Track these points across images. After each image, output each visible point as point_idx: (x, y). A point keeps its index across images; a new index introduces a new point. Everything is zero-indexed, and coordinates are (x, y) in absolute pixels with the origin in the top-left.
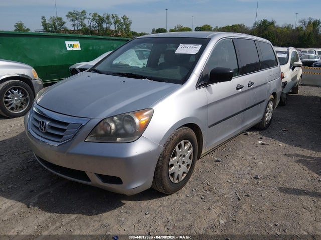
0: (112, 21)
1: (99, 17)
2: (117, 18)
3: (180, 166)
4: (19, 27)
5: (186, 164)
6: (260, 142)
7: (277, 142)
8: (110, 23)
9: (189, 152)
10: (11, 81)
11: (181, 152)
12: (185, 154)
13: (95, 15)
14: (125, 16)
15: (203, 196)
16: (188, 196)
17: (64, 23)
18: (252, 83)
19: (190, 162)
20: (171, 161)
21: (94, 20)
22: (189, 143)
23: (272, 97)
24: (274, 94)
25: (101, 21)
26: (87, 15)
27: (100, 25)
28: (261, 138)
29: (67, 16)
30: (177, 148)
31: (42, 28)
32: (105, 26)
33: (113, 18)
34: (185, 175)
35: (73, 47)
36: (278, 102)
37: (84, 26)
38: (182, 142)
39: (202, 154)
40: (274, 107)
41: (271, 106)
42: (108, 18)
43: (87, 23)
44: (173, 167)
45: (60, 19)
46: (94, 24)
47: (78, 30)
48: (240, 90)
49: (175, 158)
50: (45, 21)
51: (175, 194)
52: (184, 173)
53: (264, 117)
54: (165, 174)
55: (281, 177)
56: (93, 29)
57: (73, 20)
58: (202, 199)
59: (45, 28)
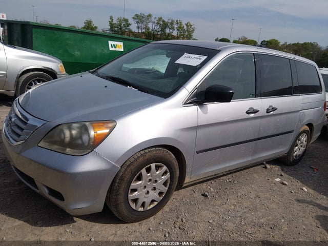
0: (176, 26)
1: (164, 21)
2: (181, 24)
3: (148, 192)
4: (89, 25)
5: (158, 191)
6: (278, 180)
7: (299, 184)
8: (173, 29)
9: (163, 177)
10: (36, 72)
11: (152, 176)
12: (157, 179)
13: (160, 19)
14: (189, 23)
15: (169, 233)
16: (151, 229)
17: (130, 24)
18: (273, 108)
19: (165, 189)
20: (132, 184)
21: (158, 23)
22: (165, 168)
23: (307, 128)
24: (310, 125)
25: (165, 25)
26: (153, 19)
27: (163, 30)
28: (281, 175)
29: (134, 18)
30: (144, 171)
31: (109, 27)
32: (168, 31)
33: (177, 23)
34: (156, 203)
35: (115, 48)
36: (316, 135)
37: (148, 29)
38: (153, 165)
39: (185, 182)
40: (308, 141)
41: (304, 138)
42: (172, 24)
43: (151, 26)
44: (136, 192)
45: (126, 20)
46: (158, 28)
47: (142, 33)
48: (252, 115)
49: (140, 182)
50: (112, 21)
51: (137, 223)
52: (153, 201)
53: (291, 150)
54: (121, 198)
55: (280, 229)
56: (155, 33)
57: (138, 22)
58: (165, 236)
59: (111, 28)
